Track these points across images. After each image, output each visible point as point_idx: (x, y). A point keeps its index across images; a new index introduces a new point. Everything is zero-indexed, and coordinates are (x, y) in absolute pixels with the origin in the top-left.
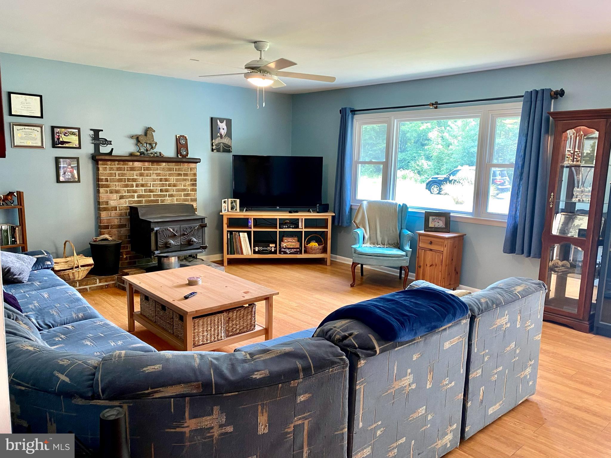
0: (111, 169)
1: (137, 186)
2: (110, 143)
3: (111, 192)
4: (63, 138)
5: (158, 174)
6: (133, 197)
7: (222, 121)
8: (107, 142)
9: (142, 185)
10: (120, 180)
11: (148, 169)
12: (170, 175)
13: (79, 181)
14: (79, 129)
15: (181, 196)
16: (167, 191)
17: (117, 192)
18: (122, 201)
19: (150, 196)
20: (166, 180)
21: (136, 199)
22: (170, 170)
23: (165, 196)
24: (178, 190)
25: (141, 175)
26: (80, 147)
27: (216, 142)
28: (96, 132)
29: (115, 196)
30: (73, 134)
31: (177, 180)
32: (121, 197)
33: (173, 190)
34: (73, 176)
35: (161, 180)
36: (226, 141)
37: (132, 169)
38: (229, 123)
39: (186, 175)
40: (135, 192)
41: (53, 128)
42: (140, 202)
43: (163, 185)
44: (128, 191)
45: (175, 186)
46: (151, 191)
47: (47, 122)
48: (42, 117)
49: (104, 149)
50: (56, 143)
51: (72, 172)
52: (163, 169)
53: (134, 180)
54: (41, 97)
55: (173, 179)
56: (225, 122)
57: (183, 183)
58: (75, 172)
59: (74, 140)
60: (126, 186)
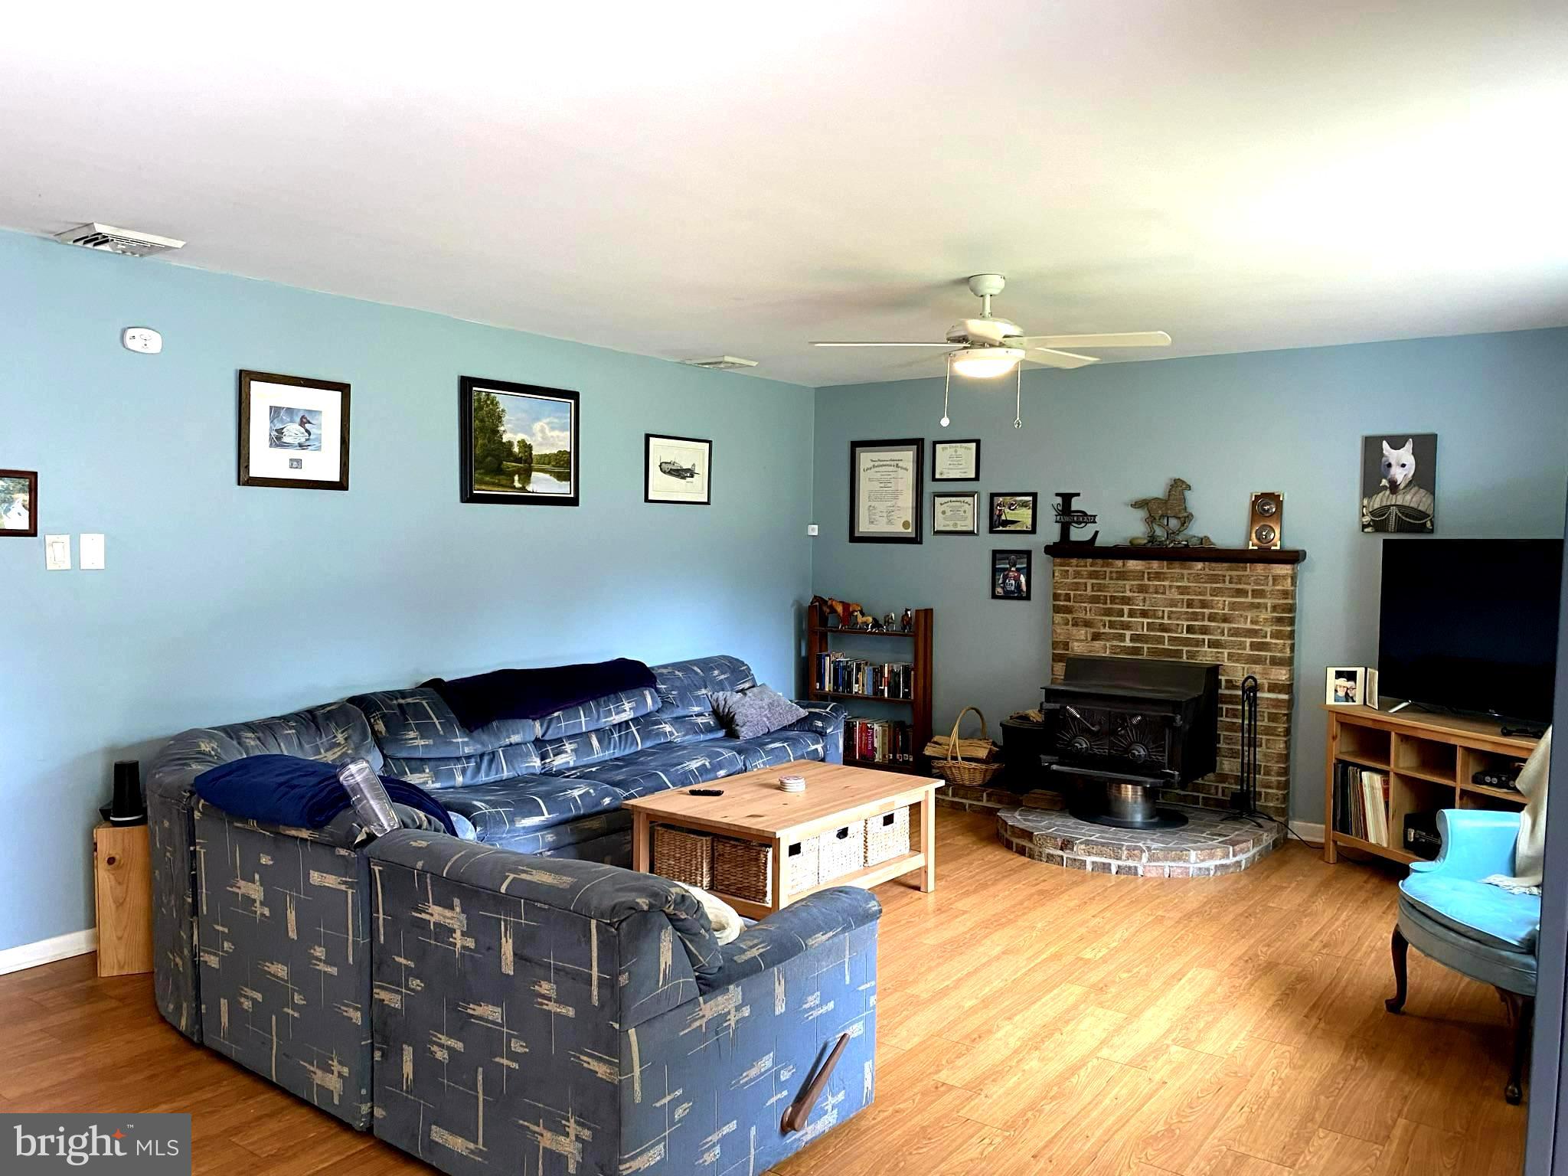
0: (1077, 574)
1: (1131, 614)
2: (1092, 519)
3: (1075, 624)
4: (1009, 515)
5: (1183, 590)
6: (1122, 638)
7: (1397, 442)
8: (1086, 518)
9: (1144, 614)
10: (1094, 600)
11: (1158, 576)
12: (1215, 592)
13: (1028, 598)
14: (1034, 495)
15: (1242, 645)
16: (1204, 630)
17: (1087, 624)
18: (1098, 644)
19: (1161, 640)
20: (1204, 604)
21: (1128, 643)
22: (1214, 579)
23: (1199, 643)
24: (1235, 632)
25: (1142, 589)
26: (1033, 531)
27: (1377, 502)
28: (1067, 498)
29: (1082, 632)
30: (1024, 505)
31: (1233, 606)
32: (1096, 637)
33: (1221, 632)
34: (1018, 586)
35: (1190, 604)
36: (1410, 499)
37: (1122, 575)
38: (1426, 447)
39: (1257, 593)
40: (1127, 626)
41: (993, 496)
42: (1137, 651)
43: (1195, 616)
44: (1112, 625)
45: (1226, 619)
46: (1164, 628)
47: (985, 487)
48: (977, 478)
49: (1078, 534)
50: (997, 524)
51: (1017, 580)
52: (1197, 578)
53: (1126, 601)
54: (978, 442)
55: (1222, 604)
56: (1409, 446)
57: (1250, 615)
58: (1023, 579)
59: (1024, 516)
60: (1108, 612)
